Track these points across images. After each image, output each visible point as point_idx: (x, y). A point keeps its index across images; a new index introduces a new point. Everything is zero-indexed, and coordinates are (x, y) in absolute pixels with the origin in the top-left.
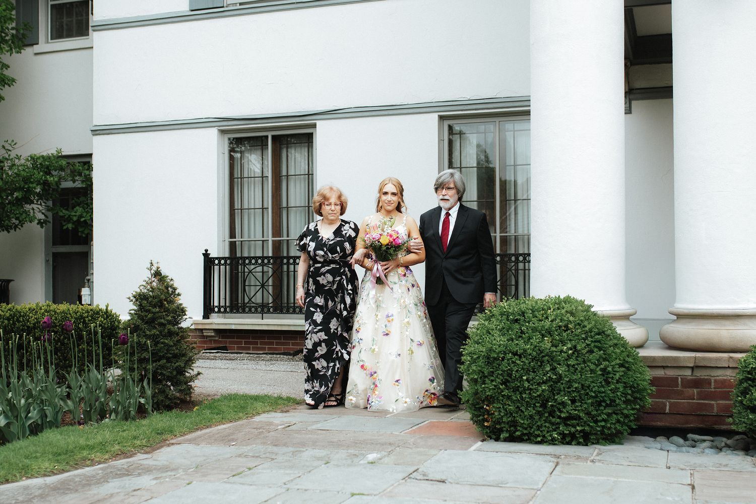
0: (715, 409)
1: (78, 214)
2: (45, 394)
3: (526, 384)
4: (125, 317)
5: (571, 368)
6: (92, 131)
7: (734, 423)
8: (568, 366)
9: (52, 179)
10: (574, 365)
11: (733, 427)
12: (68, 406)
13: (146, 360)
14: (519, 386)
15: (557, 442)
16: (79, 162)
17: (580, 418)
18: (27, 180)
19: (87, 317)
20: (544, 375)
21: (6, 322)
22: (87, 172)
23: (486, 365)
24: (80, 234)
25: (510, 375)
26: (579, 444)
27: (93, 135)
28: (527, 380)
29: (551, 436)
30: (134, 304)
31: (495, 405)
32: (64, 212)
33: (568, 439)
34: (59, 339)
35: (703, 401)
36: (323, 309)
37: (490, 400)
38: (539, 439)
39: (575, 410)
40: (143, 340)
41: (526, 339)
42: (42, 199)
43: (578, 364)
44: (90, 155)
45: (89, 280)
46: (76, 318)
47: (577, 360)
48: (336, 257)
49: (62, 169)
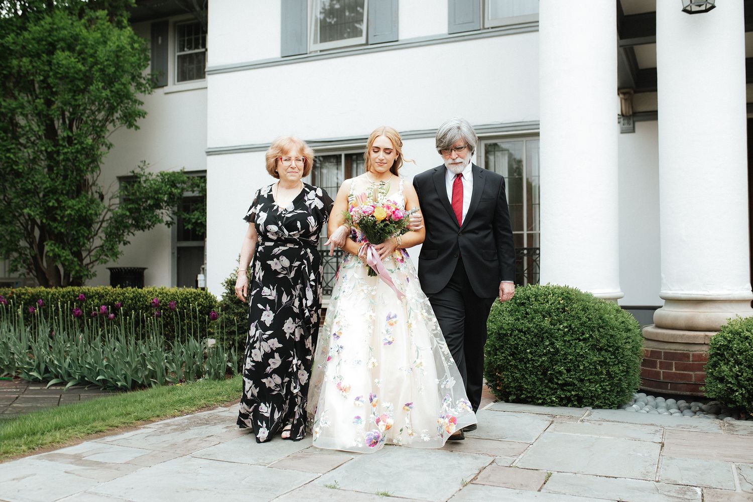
0: (693, 378)
1: (196, 217)
2: (154, 359)
3: (530, 356)
4: (219, 299)
5: (566, 343)
6: (207, 152)
7: (706, 391)
8: (565, 341)
9: (176, 191)
10: (569, 341)
11: (705, 394)
12: (173, 368)
13: (233, 333)
14: (523, 358)
15: (555, 404)
16: (198, 177)
17: (574, 385)
18: (157, 191)
19: (191, 298)
20: (544, 349)
21: (130, 301)
22: (203, 185)
23: (498, 340)
24: (197, 233)
25: (516, 348)
26: (574, 406)
27: (208, 155)
28: (531, 352)
29: (550, 399)
30: (227, 288)
31: (505, 373)
32: (185, 215)
33: (565, 402)
34: (169, 315)
35: (682, 372)
36: (274, 305)
37: (501, 368)
38: (540, 401)
39: (570, 378)
40: (232, 317)
41: (530, 319)
42: (169, 205)
43: (572, 340)
44: (205, 171)
45: (203, 269)
46: (182, 299)
47: (572, 337)
48: (296, 235)
49: (184, 182)
